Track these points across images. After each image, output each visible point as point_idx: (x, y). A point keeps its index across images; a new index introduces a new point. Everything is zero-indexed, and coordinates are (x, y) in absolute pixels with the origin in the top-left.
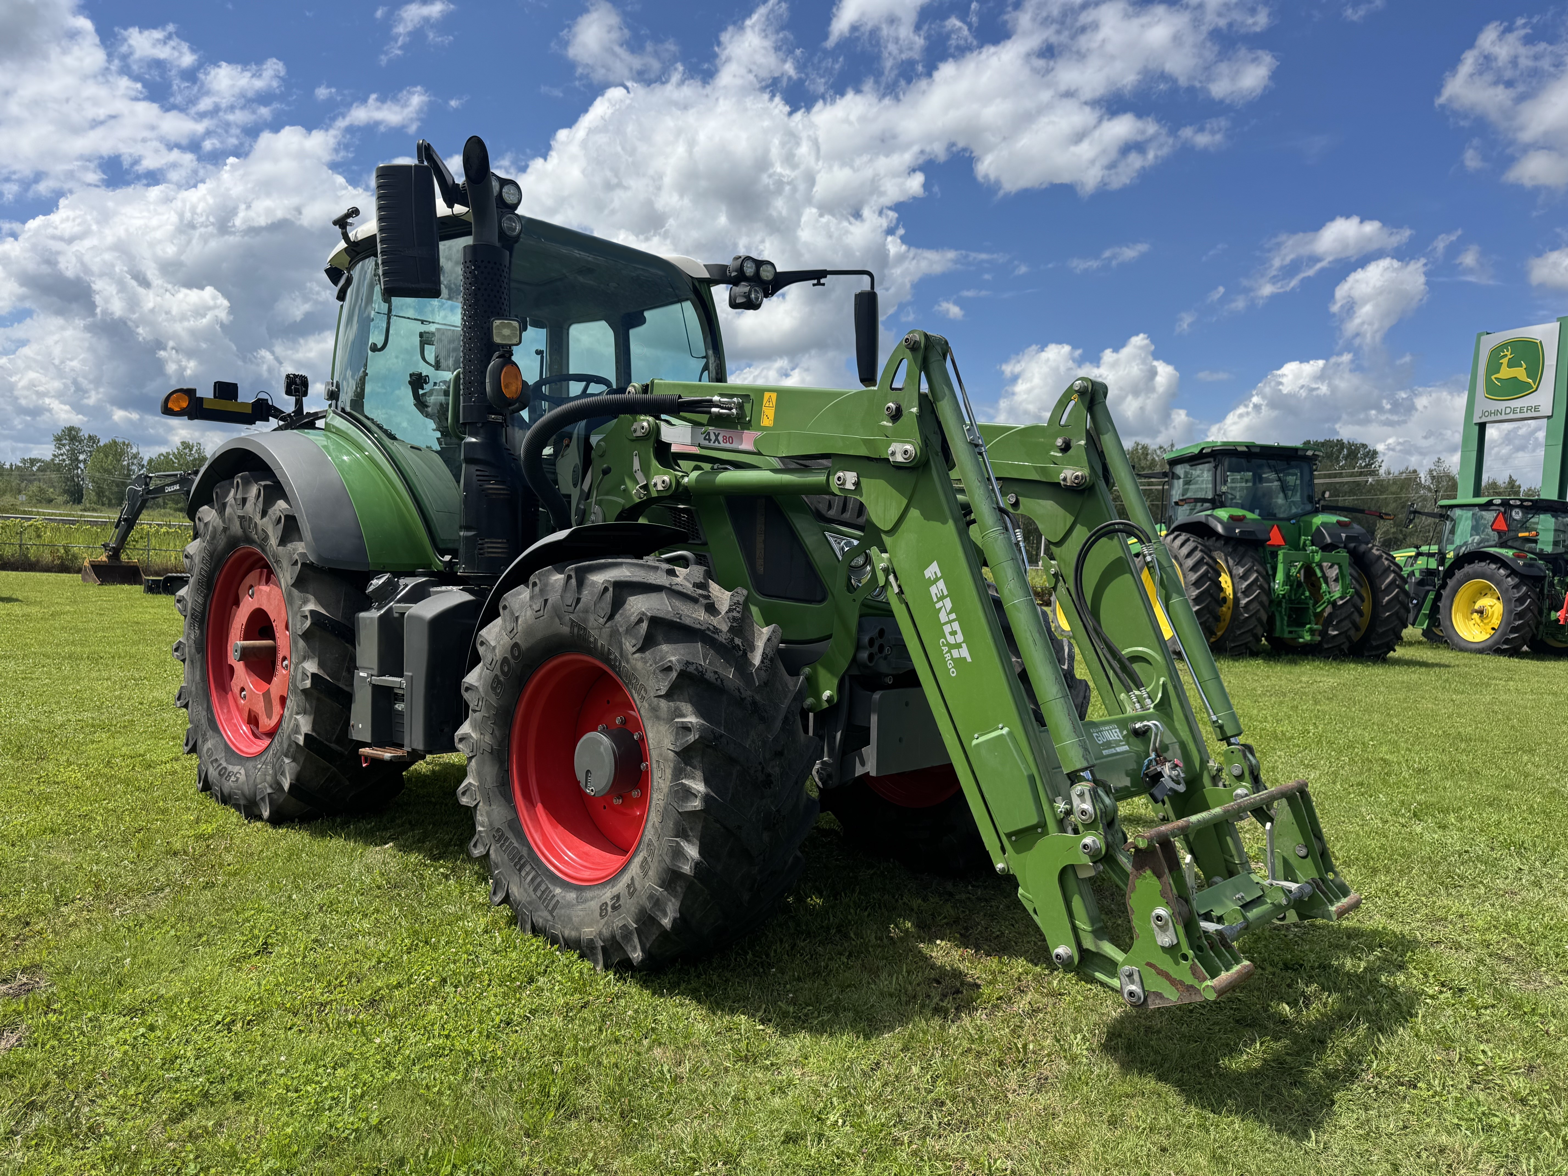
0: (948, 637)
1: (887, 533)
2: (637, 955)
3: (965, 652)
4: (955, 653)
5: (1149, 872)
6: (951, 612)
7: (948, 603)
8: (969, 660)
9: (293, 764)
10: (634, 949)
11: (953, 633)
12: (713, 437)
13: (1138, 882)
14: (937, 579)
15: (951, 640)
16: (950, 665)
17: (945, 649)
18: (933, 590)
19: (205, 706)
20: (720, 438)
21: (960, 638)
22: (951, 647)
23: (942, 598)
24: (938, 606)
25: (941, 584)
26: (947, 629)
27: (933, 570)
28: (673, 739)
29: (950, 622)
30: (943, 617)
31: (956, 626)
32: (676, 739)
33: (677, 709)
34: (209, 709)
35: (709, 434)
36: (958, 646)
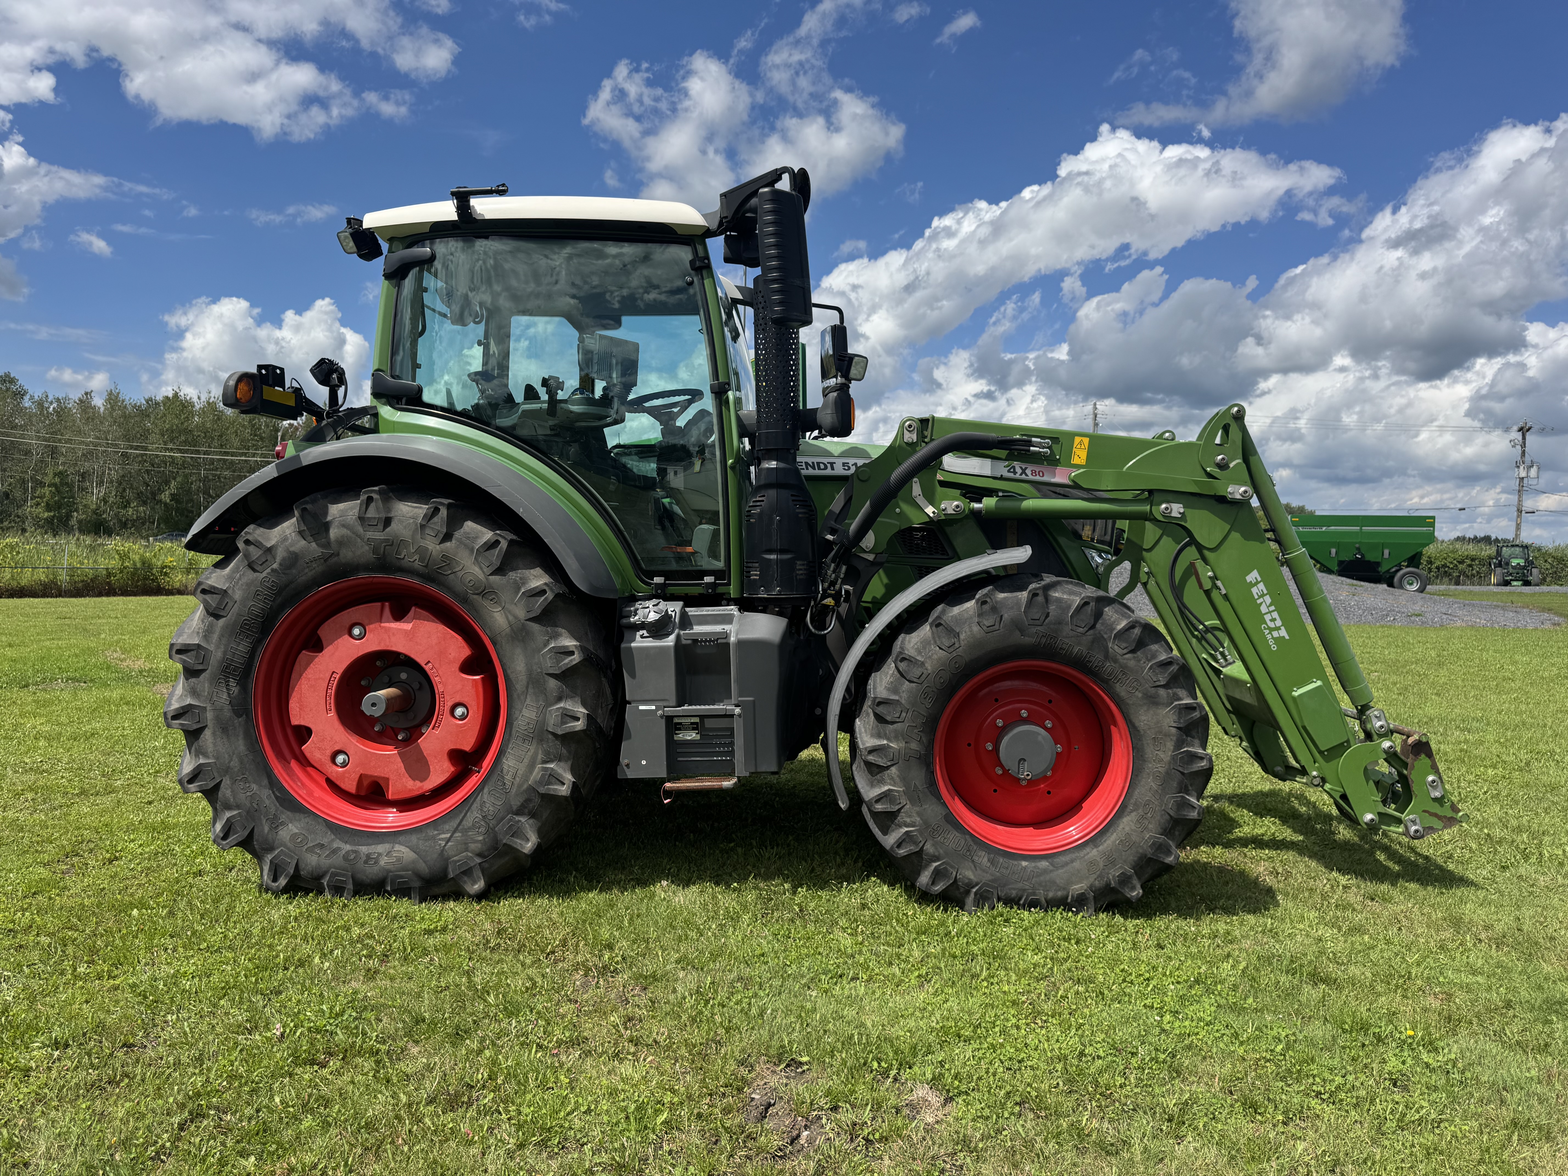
0: (1269, 623)
1: (1210, 550)
2: (1136, 892)
3: (1283, 633)
4: (1275, 634)
5: (1423, 756)
6: (1271, 605)
7: (1268, 599)
8: (1287, 637)
9: (531, 821)
10: (1133, 888)
11: (1273, 620)
12: (1019, 471)
13: (1416, 763)
14: (1257, 583)
15: (1272, 625)
16: (1271, 642)
17: (1267, 632)
18: (1254, 590)
19: (265, 782)
20: (1028, 472)
21: (1279, 623)
22: (1271, 630)
23: (1263, 595)
24: (1259, 601)
25: (1261, 586)
26: (1267, 618)
27: (1253, 576)
28: (1175, 718)
29: (1270, 612)
30: (1264, 609)
31: (1275, 615)
32: (1180, 718)
33: (1175, 694)
34: (274, 783)
35: (1014, 467)
36: (1278, 629)
